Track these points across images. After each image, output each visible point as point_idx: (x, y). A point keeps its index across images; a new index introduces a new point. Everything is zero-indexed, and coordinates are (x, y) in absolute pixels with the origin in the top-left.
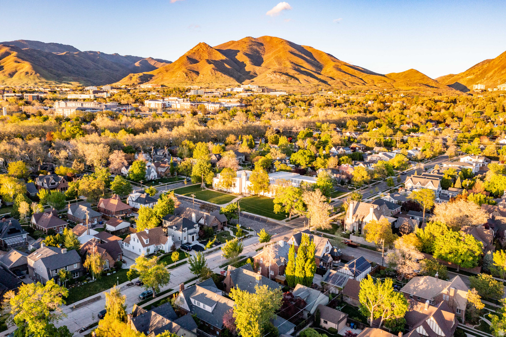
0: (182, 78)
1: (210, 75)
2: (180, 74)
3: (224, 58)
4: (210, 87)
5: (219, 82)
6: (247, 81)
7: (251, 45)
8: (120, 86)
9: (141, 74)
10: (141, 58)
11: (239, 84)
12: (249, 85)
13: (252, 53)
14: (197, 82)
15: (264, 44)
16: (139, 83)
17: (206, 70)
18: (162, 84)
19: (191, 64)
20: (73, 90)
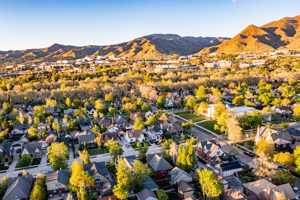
0: (235, 48)
1: (254, 45)
2: (234, 46)
3: (266, 33)
4: (253, 53)
5: (260, 49)
6: (281, 47)
7: (287, 23)
8: (198, 55)
9: (211, 47)
10: (215, 38)
11: (274, 50)
12: (282, 50)
13: (287, 28)
14: (245, 50)
15: (298, 21)
16: (209, 53)
17: (252, 42)
18: (222, 52)
19: (243, 39)
20: (173, 59)
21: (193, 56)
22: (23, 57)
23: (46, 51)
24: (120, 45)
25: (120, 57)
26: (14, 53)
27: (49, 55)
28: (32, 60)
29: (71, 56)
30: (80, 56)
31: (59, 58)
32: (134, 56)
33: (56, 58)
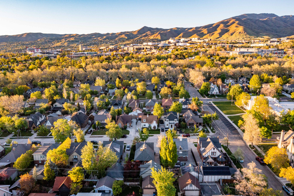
20: (261, 41)
21: (288, 39)
22: (117, 39)
23: (136, 34)
24: (205, 27)
25: (203, 39)
26: (110, 36)
27: (138, 38)
28: (124, 41)
29: (156, 38)
30: (165, 38)
31: (146, 40)
32: (218, 38)
33: (143, 40)
